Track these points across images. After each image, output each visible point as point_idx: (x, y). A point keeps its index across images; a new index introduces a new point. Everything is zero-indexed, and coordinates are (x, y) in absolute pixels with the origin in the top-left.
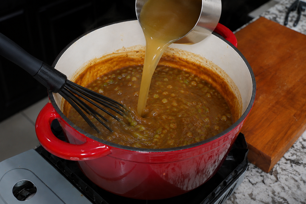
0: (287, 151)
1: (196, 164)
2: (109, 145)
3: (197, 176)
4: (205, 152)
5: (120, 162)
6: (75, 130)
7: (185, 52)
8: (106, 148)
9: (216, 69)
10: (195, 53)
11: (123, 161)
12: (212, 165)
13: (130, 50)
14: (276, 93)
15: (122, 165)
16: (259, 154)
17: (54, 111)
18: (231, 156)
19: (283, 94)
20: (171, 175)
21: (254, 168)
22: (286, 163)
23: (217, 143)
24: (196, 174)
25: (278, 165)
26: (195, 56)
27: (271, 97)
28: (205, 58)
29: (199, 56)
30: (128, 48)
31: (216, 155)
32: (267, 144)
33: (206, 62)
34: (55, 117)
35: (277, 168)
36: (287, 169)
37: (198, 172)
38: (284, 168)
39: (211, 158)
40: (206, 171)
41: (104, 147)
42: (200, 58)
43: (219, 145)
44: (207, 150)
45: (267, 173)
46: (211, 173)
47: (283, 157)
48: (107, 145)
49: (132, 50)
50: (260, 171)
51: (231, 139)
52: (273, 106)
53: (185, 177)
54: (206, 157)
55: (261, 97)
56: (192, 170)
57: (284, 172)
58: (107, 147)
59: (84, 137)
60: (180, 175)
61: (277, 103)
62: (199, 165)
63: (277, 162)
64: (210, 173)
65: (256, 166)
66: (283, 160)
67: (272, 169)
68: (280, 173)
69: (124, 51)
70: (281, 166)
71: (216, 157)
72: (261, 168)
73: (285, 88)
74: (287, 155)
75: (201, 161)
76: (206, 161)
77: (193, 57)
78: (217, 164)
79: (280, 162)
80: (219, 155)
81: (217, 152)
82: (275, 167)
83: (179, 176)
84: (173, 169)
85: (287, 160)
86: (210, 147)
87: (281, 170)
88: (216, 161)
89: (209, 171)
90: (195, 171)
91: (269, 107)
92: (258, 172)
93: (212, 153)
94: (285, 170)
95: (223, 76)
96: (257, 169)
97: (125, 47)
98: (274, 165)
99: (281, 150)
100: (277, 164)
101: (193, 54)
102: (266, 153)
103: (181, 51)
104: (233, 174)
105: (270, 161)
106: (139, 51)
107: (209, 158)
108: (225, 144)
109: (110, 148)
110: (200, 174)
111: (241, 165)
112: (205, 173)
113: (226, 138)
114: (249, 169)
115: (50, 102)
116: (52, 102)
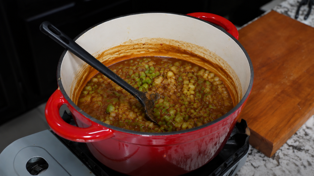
0: (290, 138)
1: (198, 146)
2: (113, 129)
3: (199, 157)
4: (205, 135)
5: (123, 144)
6: (81, 114)
7: (189, 44)
8: (109, 131)
9: (219, 60)
10: (199, 45)
11: (126, 144)
12: (213, 147)
13: (136, 42)
14: (282, 83)
15: (125, 147)
16: (262, 139)
17: (62, 97)
18: (232, 141)
19: (288, 84)
20: (174, 156)
21: (257, 153)
22: (288, 149)
23: (216, 127)
24: (199, 155)
25: (280, 151)
26: (199, 48)
27: (277, 87)
28: (209, 50)
29: (203, 48)
30: (135, 41)
31: (217, 138)
32: (270, 131)
33: (210, 54)
34: (63, 102)
35: (280, 153)
36: (289, 155)
37: (200, 153)
38: (286, 153)
39: (212, 140)
40: (207, 152)
41: (108, 130)
42: (204, 50)
43: (218, 129)
44: (207, 133)
45: (269, 157)
46: (213, 154)
47: (286, 143)
48: (111, 128)
49: (139, 43)
50: (263, 155)
51: (230, 123)
52: (278, 95)
53: (187, 157)
54: (207, 139)
55: (267, 87)
56: (194, 151)
57: (286, 158)
58: (111, 131)
59: (89, 121)
60: (183, 155)
61: (283, 92)
62: (201, 146)
63: (280, 147)
64: (211, 154)
65: (259, 152)
66: (285, 146)
67: (274, 154)
68: (282, 158)
69: (131, 44)
70: (283, 152)
71: (216, 140)
72: (264, 153)
73: (291, 78)
74: (290, 142)
75: (202, 143)
76: (207, 142)
77: (197, 49)
78: (218, 146)
79: (282, 148)
80: (220, 138)
81: (217, 134)
82: (278, 152)
83: (182, 157)
84: (176, 150)
85: (290, 146)
86: (209, 130)
87: (283, 155)
88: (218, 143)
89: (210, 152)
90: (197, 152)
91: (274, 96)
92: (261, 156)
93: (213, 136)
94: (287, 155)
95: (226, 66)
96: (259, 154)
97: (132, 39)
98: (277, 150)
99: (283, 136)
100: (279, 149)
101: (197, 46)
102: (269, 139)
103: (186, 43)
104: (234, 157)
105: (272, 146)
106: (145, 43)
107: (210, 140)
108: (225, 128)
109: (113, 131)
110: (201, 155)
111: (242, 149)
112: (207, 154)
113: (225, 123)
114: (253, 153)
115: (59, 89)
116: (60, 89)
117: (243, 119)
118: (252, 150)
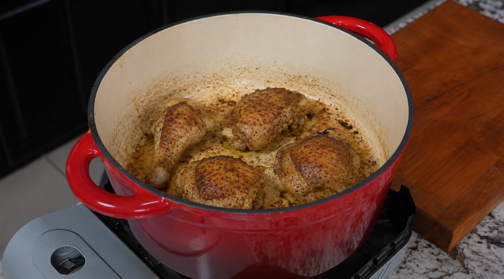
17: (94, 145)
21: (426, 247)
22: (479, 242)
25: (466, 245)
35: (465, 249)
36: (481, 253)
38: (476, 250)
47: (476, 233)
50: (436, 251)
52: (461, 148)
57: (477, 257)
58: (167, 203)
61: (468, 143)
66: (475, 237)
68: (469, 257)
70: (471, 247)
74: (482, 231)
79: (470, 241)
82: (461, 247)
85: (482, 237)
87: (470, 253)
91: (454, 149)
92: (432, 253)
94: (477, 253)
96: (430, 250)
98: (459, 243)
100: (464, 243)
104: (388, 248)
109: (171, 204)
114: (419, 247)
115: (89, 132)
116: (92, 132)
117: (403, 185)
118: (417, 242)
